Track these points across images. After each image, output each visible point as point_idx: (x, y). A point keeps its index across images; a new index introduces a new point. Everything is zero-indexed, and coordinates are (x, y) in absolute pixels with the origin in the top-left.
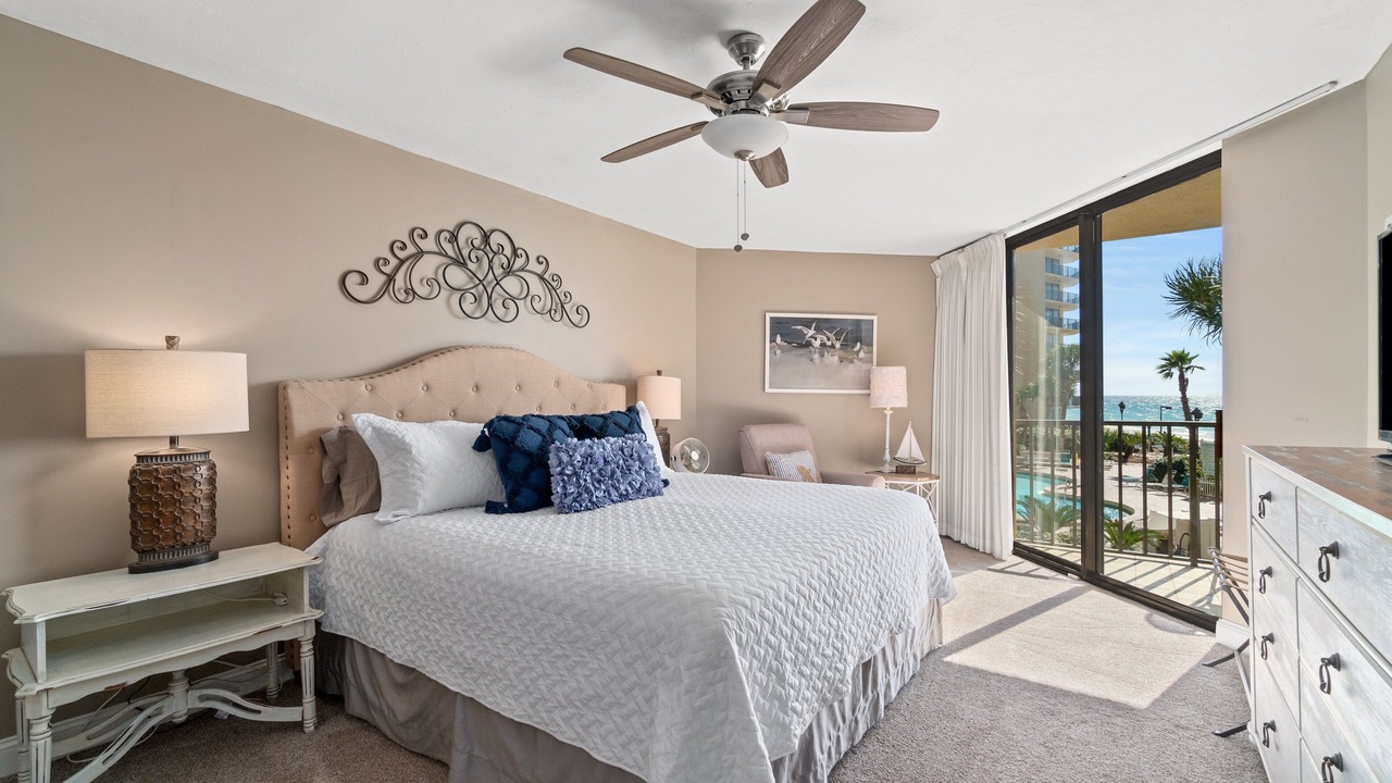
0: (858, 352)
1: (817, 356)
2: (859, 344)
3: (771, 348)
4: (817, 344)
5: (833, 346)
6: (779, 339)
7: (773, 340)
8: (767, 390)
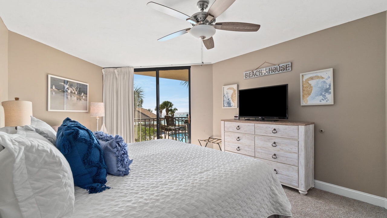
0: (83, 96)
1: (69, 96)
2: (83, 93)
3: (51, 91)
4: (69, 91)
5: (75, 93)
6: (54, 87)
7: (52, 88)
8: (49, 110)
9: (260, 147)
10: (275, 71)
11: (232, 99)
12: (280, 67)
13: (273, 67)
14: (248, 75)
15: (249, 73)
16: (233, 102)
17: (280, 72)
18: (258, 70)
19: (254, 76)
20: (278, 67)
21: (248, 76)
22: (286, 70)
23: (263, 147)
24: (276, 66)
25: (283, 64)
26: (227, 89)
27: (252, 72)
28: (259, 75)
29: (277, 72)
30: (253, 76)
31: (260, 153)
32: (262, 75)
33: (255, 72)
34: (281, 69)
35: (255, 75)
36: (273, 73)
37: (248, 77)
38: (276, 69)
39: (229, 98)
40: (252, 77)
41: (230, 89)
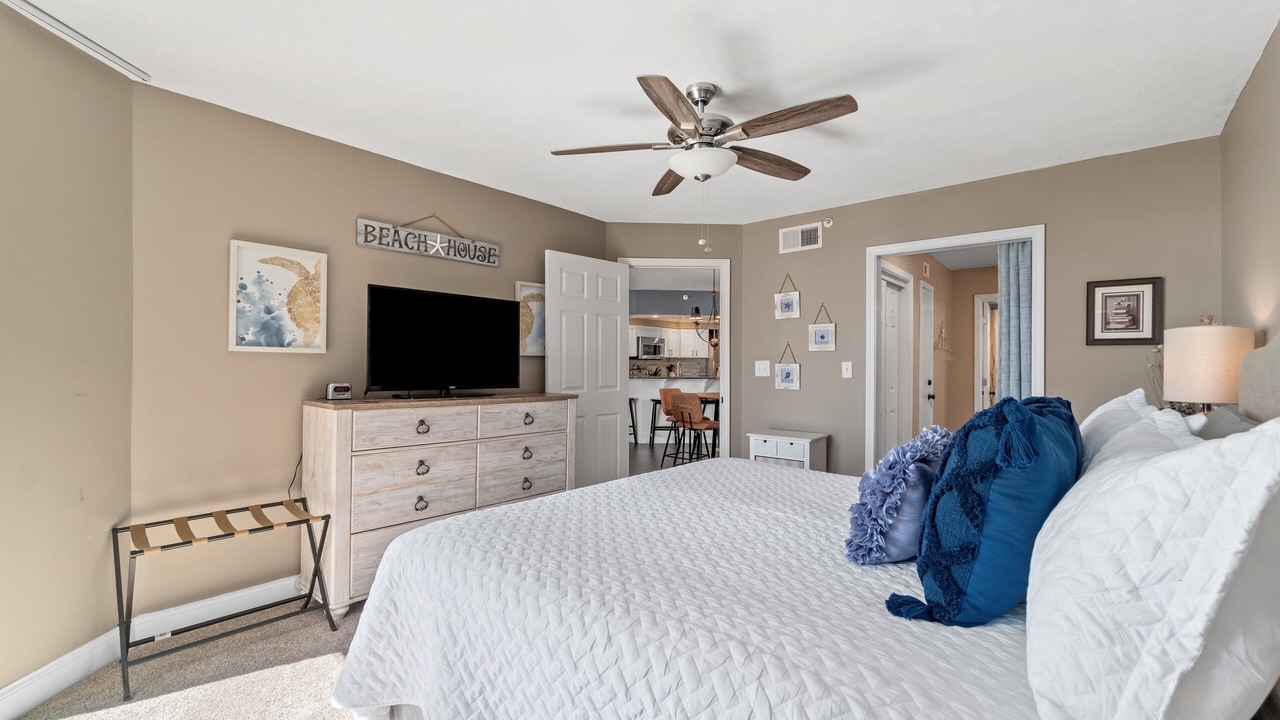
9: (491, 473)
10: (463, 254)
11: (290, 311)
12: (476, 246)
13: (459, 240)
14: (377, 233)
15: (381, 229)
16: (299, 325)
17: (475, 261)
18: (417, 232)
19: (401, 246)
20: (472, 247)
21: (375, 237)
22: (489, 262)
23: (499, 471)
24: (466, 242)
25: (484, 244)
26: (263, 261)
27: (392, 231)
28: (418, 249)
29: (467, 259)
30: (397, 244)
31: (492, 490)
32: (426, 253)
33: (403, 233)
34: (478, 253)
35: (403, 243)
36: (458, 258)
37: (377, 242)
38: (466, 249)
39: (274, 303)
40: (390, 248)
41: (283, 266)
